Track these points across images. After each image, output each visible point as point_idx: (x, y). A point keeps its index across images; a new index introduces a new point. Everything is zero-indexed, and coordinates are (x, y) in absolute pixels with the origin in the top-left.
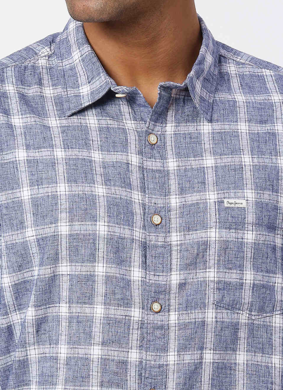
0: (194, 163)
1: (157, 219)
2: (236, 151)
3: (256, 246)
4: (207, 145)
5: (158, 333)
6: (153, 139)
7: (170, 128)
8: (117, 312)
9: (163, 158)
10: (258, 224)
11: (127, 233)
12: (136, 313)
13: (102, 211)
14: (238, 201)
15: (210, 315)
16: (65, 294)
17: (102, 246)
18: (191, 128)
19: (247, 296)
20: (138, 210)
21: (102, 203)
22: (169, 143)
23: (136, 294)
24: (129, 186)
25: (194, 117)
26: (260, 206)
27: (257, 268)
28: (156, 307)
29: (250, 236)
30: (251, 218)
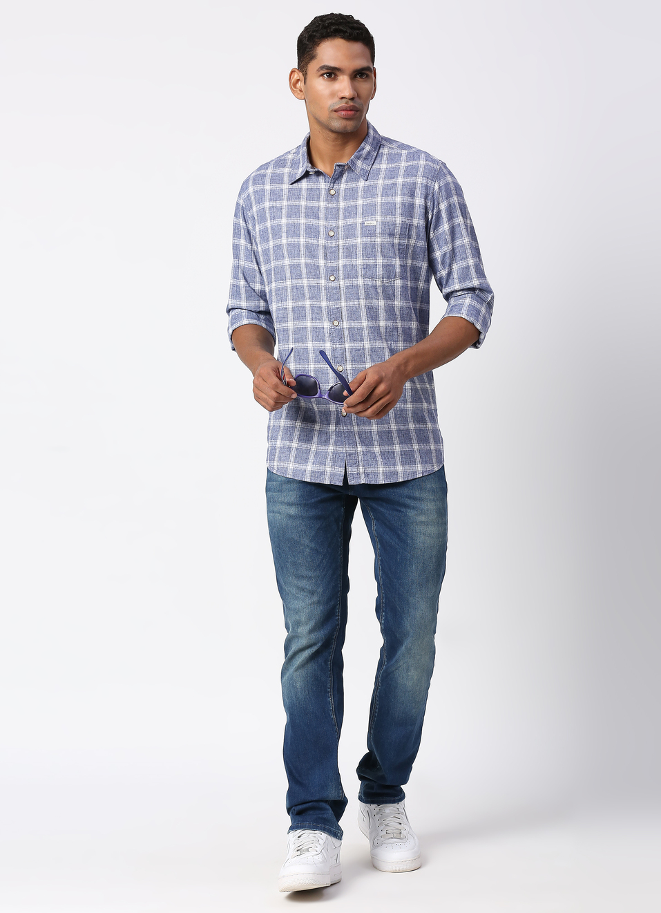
0: (352, 203)
1: (331, 233)
2: (374, 195)
3: (382, 245)
4: (360, 193)
5: (334, 291)
6: (332, 192)
7: (343, 186)
8: (314, 282)
9: (338, 201)
10: (383, 233)
11: (315, 242)
12: (323, 282)
13: (302, 232)
14: (372, 222)
15: (360, 281)
16: (288, 275)
17: (302, 249)
18: (354, 185)
19: (380, 271)
20: (322, 230)
21: (303, 228)
22: (341, 194)
23: (322, 272)
24: (318, 218)
25: (356, 180)
26: (384, 224)
27: (384, 256)
28: (332, 278)
29: (378, 240)
30: (379, 230)
